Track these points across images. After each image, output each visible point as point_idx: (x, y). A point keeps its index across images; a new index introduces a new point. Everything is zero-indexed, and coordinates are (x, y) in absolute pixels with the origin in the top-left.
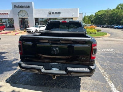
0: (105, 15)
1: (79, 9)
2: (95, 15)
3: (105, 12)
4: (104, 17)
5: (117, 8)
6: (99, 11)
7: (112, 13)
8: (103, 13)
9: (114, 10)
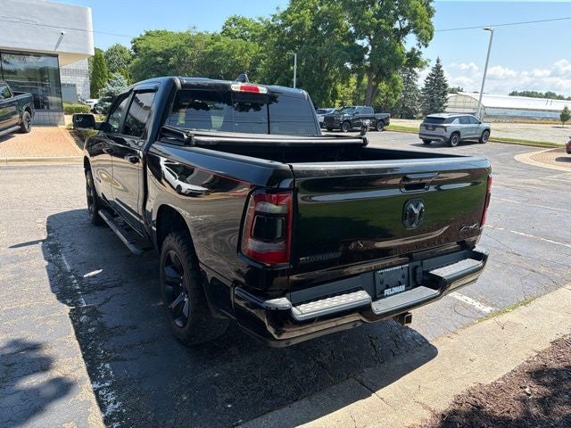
0: (183, 54)
1: (90, 10)
2: (135, 49)
3: (179, 42)
4: (179, 62)
5: (226, 32)
6: (148, 34)
7: (210, 49)
8: (172, 45)
9: (214, 38)
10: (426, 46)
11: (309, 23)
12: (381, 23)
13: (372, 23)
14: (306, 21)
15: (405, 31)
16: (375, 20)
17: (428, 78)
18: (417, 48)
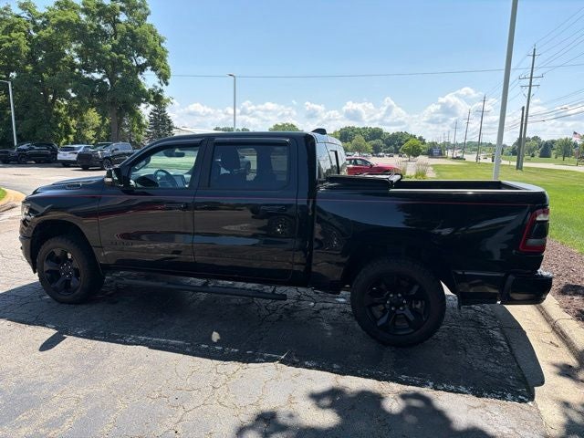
10: (167, 84)
11: (25, 48)
12: (121, 58)
13: (111, 57)
14: (22, 45)
15: (142, 68)
16: (114, 54)
17: (151, 113)
18: (159, 86)
